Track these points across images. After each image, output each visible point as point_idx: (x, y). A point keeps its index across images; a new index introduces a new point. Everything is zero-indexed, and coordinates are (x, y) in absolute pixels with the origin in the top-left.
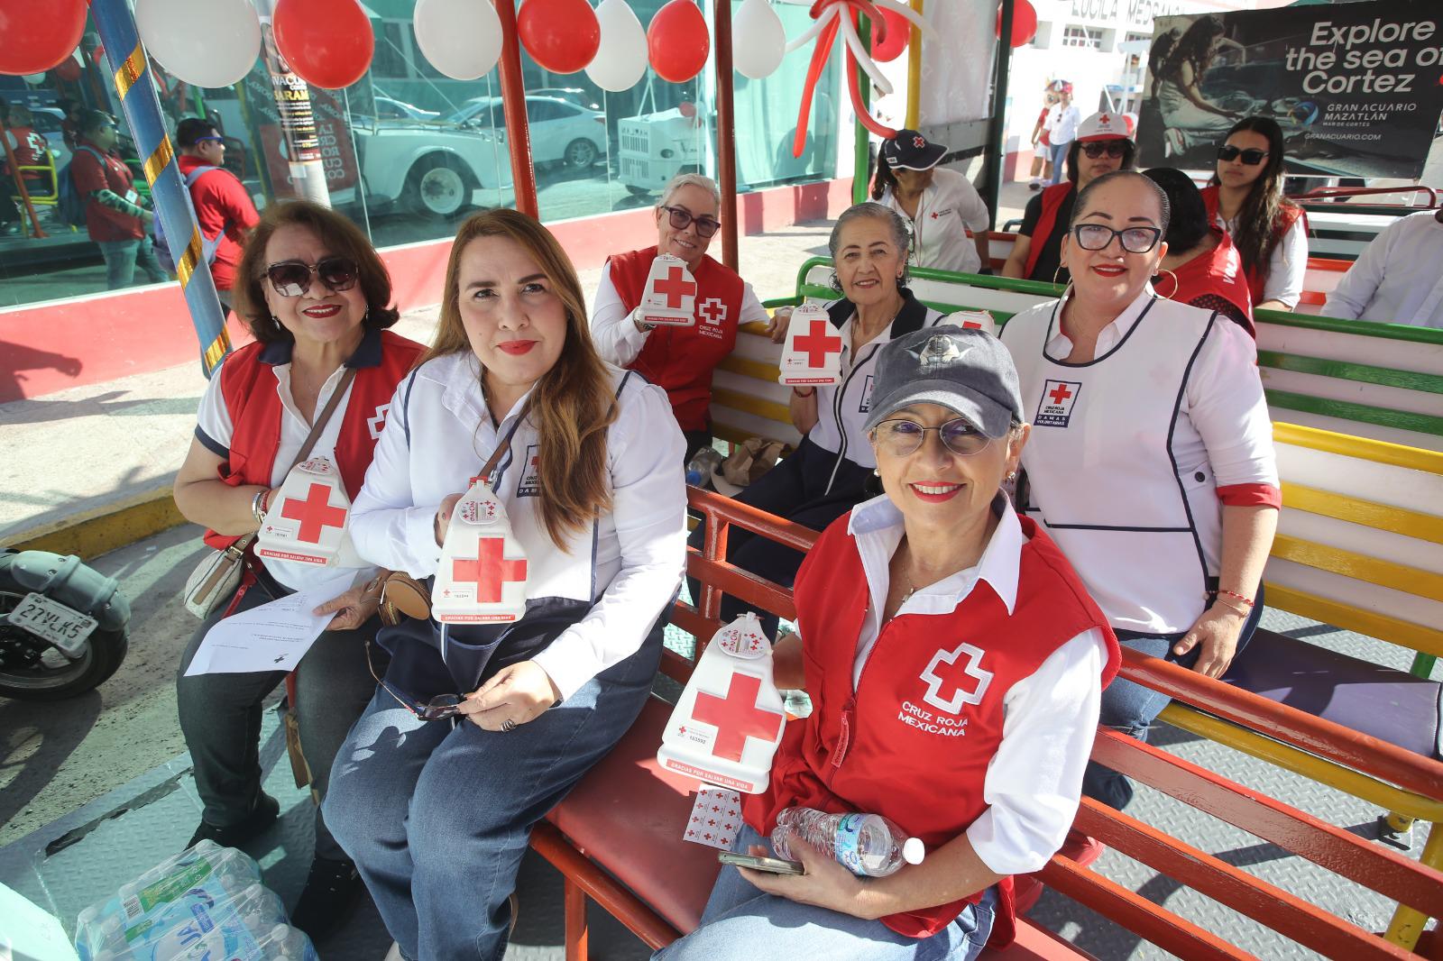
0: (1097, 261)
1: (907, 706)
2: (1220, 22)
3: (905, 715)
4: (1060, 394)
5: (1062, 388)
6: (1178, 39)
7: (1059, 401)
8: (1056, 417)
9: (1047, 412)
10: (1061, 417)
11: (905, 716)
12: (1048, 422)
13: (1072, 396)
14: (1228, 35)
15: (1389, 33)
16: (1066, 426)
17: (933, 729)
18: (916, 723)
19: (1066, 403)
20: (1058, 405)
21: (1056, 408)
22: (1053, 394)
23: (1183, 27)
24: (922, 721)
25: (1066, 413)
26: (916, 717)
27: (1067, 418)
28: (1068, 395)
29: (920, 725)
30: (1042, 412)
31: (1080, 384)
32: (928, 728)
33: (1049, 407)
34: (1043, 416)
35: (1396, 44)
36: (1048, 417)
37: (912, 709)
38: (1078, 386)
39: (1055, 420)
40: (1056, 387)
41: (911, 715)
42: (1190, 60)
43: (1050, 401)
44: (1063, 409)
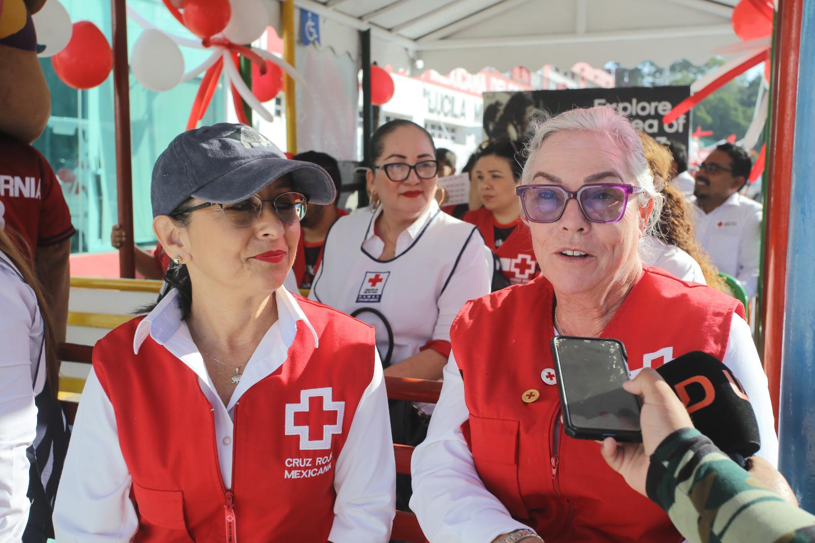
0: (404, 189)
1: (289, 463)
2: (530, 97)
3: (290, 471)
4: (375, 280)
5: (377, 276)
6: (502, 108)
7: (374, 285)
8: (372, 296)
9: (365, 292)
10: (376, 296)
11: (290, 473)
12: (366, 300)
13: (384, 281)
14: (537, 106)
15: (643, 109)
16: (379, 301)
17: (314, 472)
18: (301, 474)
19: (379, 285)
20: (373, 288)
21: (373, 290)
22: (370, 280)
23: (505, 100)
24: (306, 468)
25: (379, 293)
26: (300, 468)
27: (380, 296)
28: (380, 280)
29: (304, 474)
30: (362, 293)
31: (389, 272)
32: (311, 473)
33: (368, 290)
34: (363, 296)
35: (649, 117)
36: (366, 296)
37: (294, 462)
38: (388, 274)
39: (371, 298)
40: (373, 276)
41: (296, 468)
42: (513, 123)
43: (368, 285)
44: (377, 290)
